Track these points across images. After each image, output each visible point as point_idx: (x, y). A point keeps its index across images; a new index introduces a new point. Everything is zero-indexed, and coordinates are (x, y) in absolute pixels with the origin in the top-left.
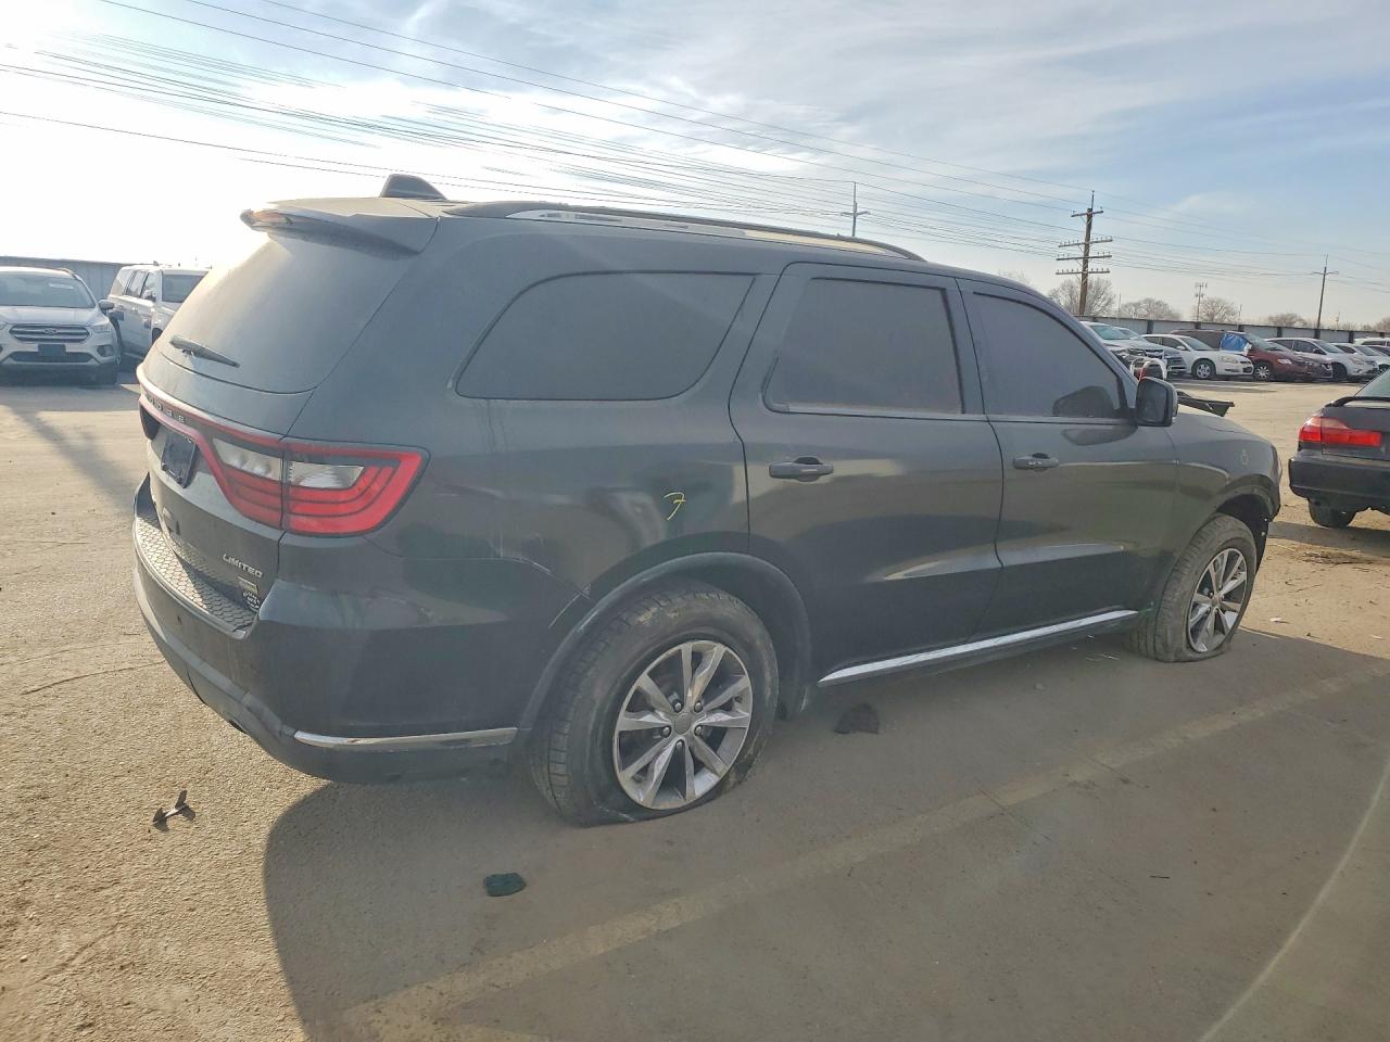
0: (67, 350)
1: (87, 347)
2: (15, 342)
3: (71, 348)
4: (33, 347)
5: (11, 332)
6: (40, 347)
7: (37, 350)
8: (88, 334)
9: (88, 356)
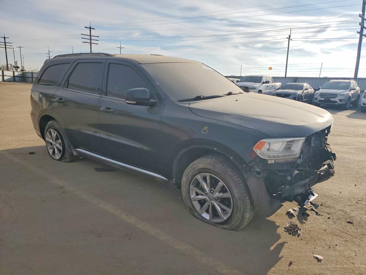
0: (331, 100)
1: (337, 99)
2: (320, 98)
3: (332, 99)
4: (323, 99)
5: (320, 95)
6: (325, 99)
7: (324, 100)
8: (337, 96)
9: (336, 102)
